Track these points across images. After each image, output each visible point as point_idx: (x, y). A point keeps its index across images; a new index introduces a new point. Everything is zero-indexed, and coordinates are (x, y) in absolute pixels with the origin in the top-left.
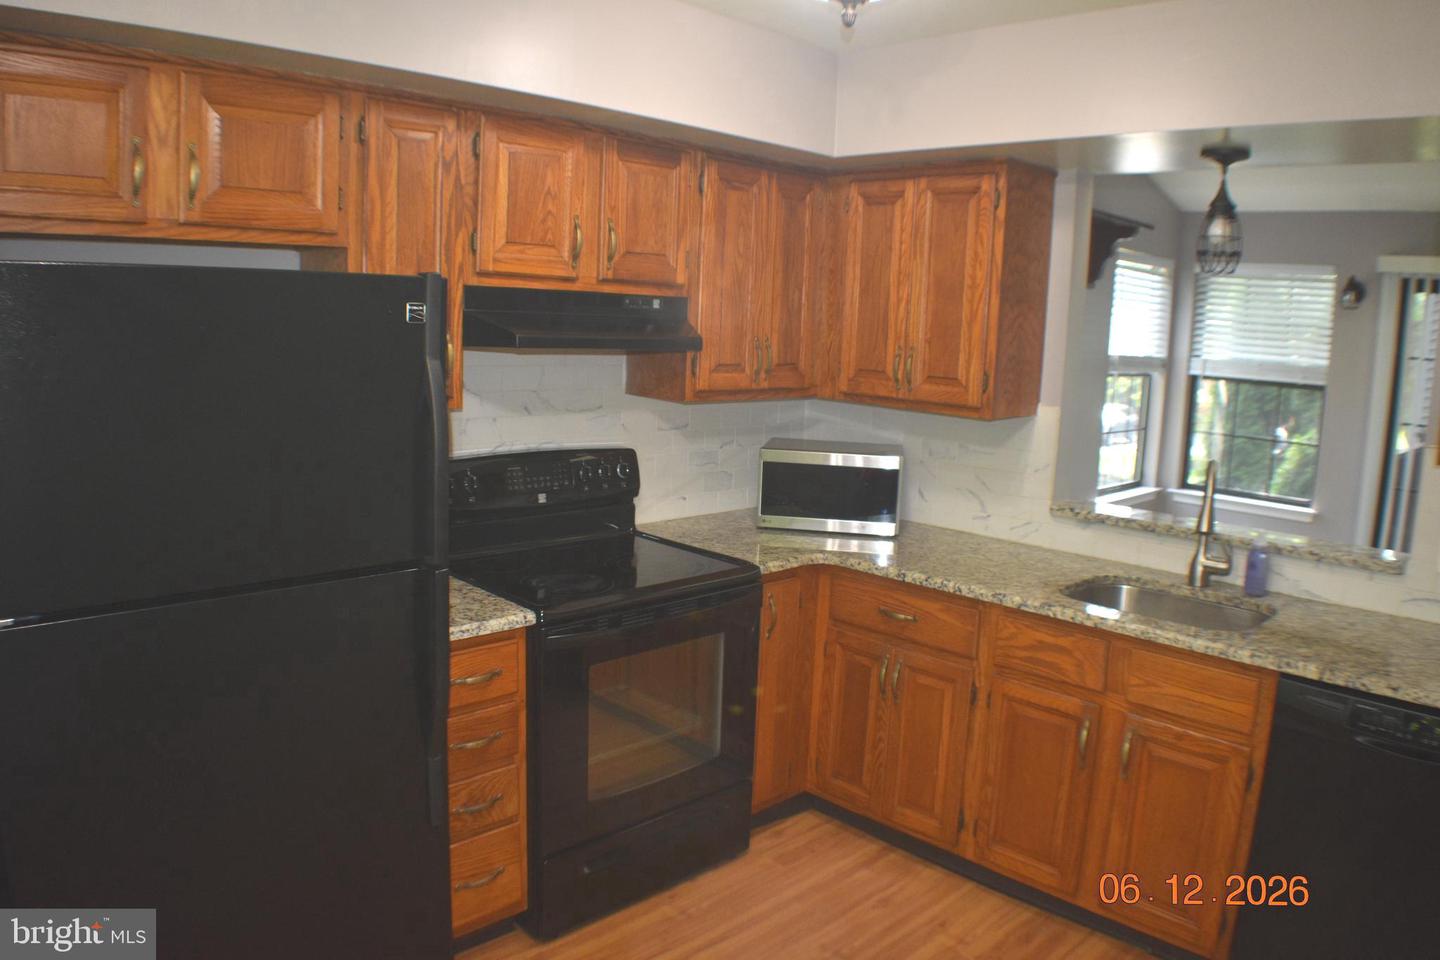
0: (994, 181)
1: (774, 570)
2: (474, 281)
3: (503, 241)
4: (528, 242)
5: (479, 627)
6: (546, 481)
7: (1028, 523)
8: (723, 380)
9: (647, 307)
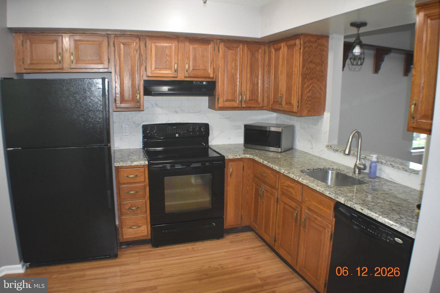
0: (299, 41)
1: (230, 158)
2: (146, 79)
3: (154, 68)
4: (161, 68)
5: (131, 163)
6: (179, 131)
7: (322, 151)
8: (227, 104)
9: (201, 84)
